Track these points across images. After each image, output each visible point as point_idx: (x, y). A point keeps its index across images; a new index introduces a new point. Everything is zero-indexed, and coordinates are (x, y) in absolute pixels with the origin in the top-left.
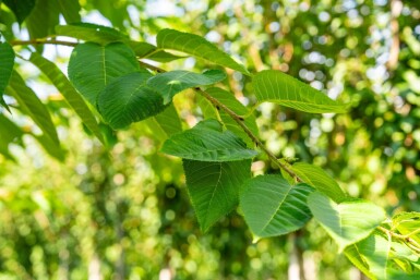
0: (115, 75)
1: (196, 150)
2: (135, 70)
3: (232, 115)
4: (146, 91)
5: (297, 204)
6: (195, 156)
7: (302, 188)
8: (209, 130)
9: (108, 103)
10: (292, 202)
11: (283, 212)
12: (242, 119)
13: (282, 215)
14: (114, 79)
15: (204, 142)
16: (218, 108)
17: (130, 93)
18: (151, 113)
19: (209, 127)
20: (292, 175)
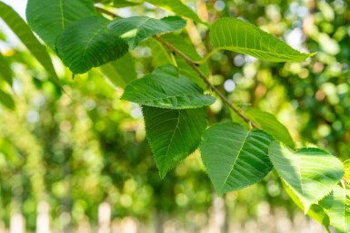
0: (73, 19)
1: (156, 95)
2: (92, 14)
3: (187, 61)
4: (105, 35)
5: (255, 153)
6: (155, 102)
7: (258, 135)
8: (167, 75)
9: (67, 47)
10: (251, 151)
11: (242, 161)
12: (197, 65)
13: (242, 165)
14: (72, 23)
15: (164, 88)
16: (174, 53)
17: (89, 38)
18: (112, 58)
19: (166, 72)
20: (247, 121)
